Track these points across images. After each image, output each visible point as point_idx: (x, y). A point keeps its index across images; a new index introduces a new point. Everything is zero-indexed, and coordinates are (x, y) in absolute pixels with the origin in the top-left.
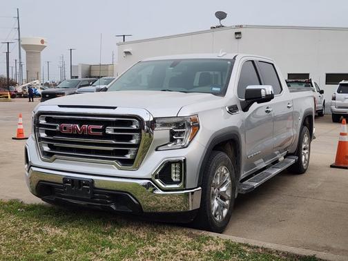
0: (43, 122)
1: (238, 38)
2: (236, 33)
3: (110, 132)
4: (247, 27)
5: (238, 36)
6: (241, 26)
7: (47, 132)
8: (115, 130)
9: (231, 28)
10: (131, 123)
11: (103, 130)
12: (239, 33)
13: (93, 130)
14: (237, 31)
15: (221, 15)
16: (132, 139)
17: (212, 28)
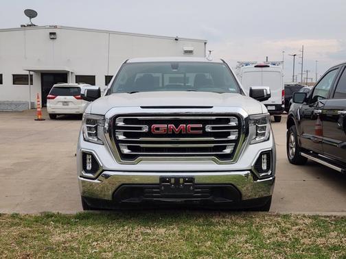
0: (121, 124)
1: (53, 39)
2: (51, 34)
3: (209, 130)
4: (62, 28)
5: (53, 36)
6: (55, 27)
7: (125, 134)
8: (213, 128)
9: (44, 27)
10: (228, 121)
11: (203, 128)
12: (54, 34)
13: (192, 129)
14: (52, 31)
15: (31, 14)
16: (230, 135)
17: (22, 26)
